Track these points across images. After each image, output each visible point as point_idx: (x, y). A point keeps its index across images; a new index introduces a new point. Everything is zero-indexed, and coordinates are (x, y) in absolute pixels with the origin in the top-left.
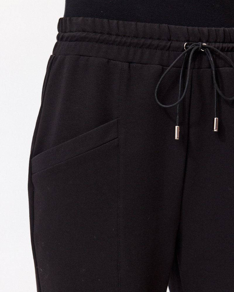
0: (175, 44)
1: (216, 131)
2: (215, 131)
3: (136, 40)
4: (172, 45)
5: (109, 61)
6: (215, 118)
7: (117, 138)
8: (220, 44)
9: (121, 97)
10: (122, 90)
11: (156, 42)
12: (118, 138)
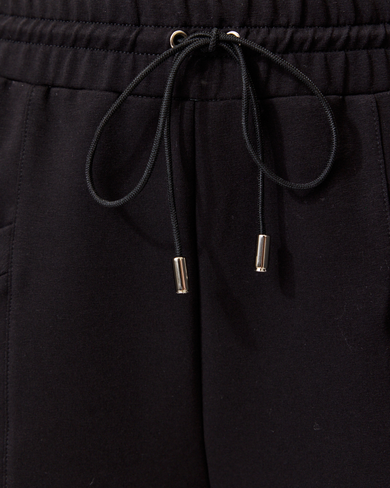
0: (149, 34)
1: (262, 271)
2: (258, 270)
3: (61, 28)
4: (140, 37)
5: (10, 82)
6: (261, 236)
7: (4, 274)
8: (285, 33)
9: (21, 172)
10: (23, 154)
11: (103, 31)
12: (6, 275)
